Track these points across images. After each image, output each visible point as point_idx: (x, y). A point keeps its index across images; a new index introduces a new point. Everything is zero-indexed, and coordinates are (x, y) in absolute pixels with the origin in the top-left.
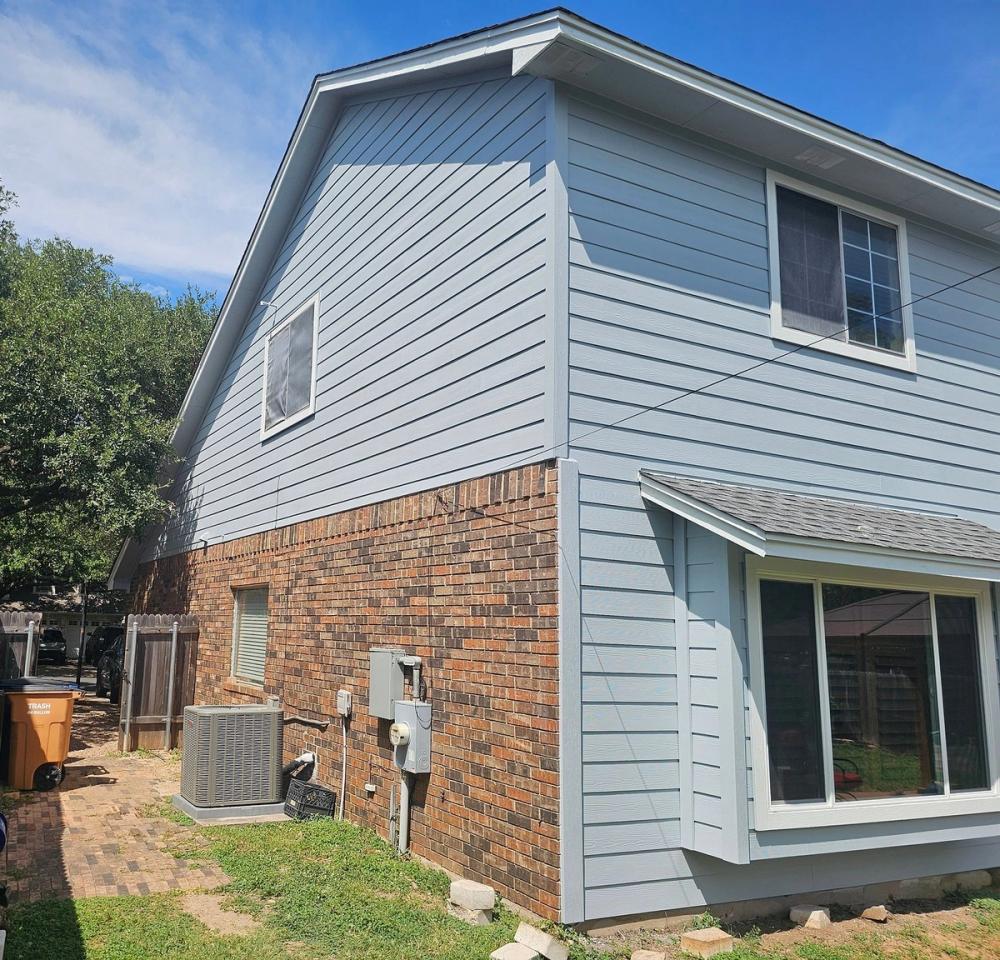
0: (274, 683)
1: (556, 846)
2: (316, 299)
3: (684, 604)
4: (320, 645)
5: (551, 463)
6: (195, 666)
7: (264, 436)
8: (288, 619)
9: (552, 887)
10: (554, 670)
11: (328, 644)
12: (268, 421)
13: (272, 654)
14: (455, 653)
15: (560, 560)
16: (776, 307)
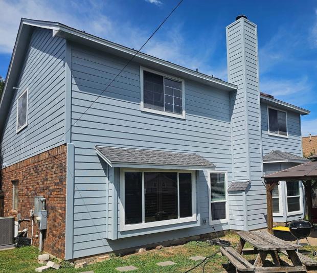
0: (20, 210)
1: (64, 242)
2: (27, 89)
3: (107, 179)
4: (29, 197)
5: (65, 144)
6: (3, 207)
7: (17, 131)
8: (22, 190)
9: (64, 252)
10: (65, 198)
11: (30, 197)
12: (18, 127)
13: (19, 201)
14: (51, 196)
15: (67, 170)
16: (142, 103)
